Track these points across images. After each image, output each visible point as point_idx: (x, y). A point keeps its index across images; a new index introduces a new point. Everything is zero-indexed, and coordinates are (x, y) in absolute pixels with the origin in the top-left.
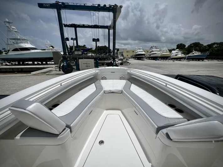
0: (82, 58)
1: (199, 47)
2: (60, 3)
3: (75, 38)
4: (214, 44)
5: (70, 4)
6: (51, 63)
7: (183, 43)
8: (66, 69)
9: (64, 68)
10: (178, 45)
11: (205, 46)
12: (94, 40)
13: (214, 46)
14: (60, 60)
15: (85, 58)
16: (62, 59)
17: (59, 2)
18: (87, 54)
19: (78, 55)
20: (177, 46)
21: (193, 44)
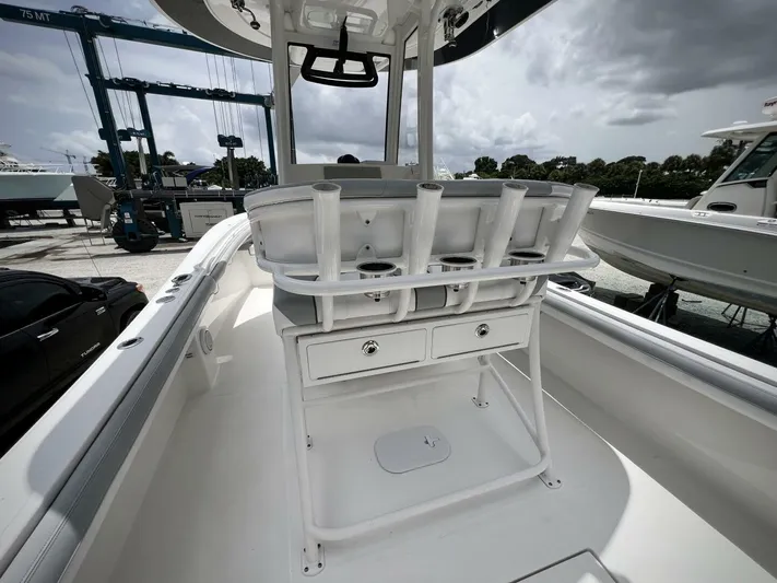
0: (190, 200)
1: (526, 168)
2: (91, 14)
3: (141, 131)
4: (557, 160)
5: (130, 23)
6: (24, 223)
7: (491, 157)
8: (133, 235)
9: (124, 234)
10: (479, 160)
11: (539, 166)
12: (223, 141)
13: (559, 167)
14: (108, 207)
15: (200, 200)
16: (113, 201)
17: (85, 10)
18: (204, 185)
19: (173, 188)
20: (476, 163)
21: (512, 159)
